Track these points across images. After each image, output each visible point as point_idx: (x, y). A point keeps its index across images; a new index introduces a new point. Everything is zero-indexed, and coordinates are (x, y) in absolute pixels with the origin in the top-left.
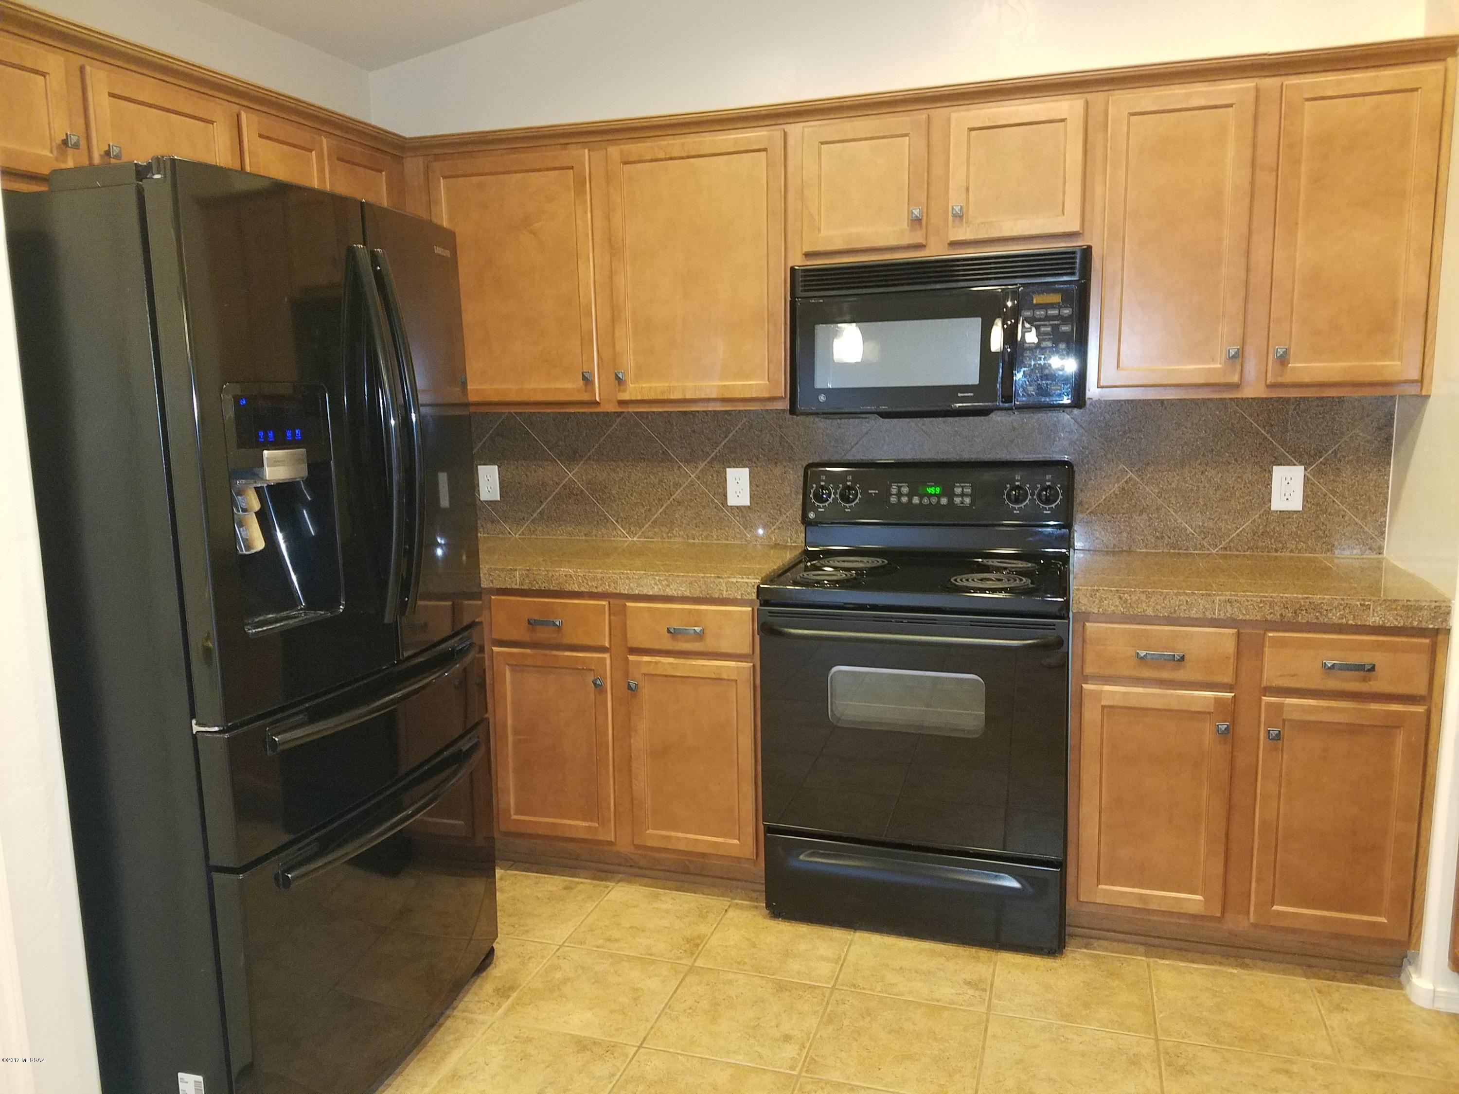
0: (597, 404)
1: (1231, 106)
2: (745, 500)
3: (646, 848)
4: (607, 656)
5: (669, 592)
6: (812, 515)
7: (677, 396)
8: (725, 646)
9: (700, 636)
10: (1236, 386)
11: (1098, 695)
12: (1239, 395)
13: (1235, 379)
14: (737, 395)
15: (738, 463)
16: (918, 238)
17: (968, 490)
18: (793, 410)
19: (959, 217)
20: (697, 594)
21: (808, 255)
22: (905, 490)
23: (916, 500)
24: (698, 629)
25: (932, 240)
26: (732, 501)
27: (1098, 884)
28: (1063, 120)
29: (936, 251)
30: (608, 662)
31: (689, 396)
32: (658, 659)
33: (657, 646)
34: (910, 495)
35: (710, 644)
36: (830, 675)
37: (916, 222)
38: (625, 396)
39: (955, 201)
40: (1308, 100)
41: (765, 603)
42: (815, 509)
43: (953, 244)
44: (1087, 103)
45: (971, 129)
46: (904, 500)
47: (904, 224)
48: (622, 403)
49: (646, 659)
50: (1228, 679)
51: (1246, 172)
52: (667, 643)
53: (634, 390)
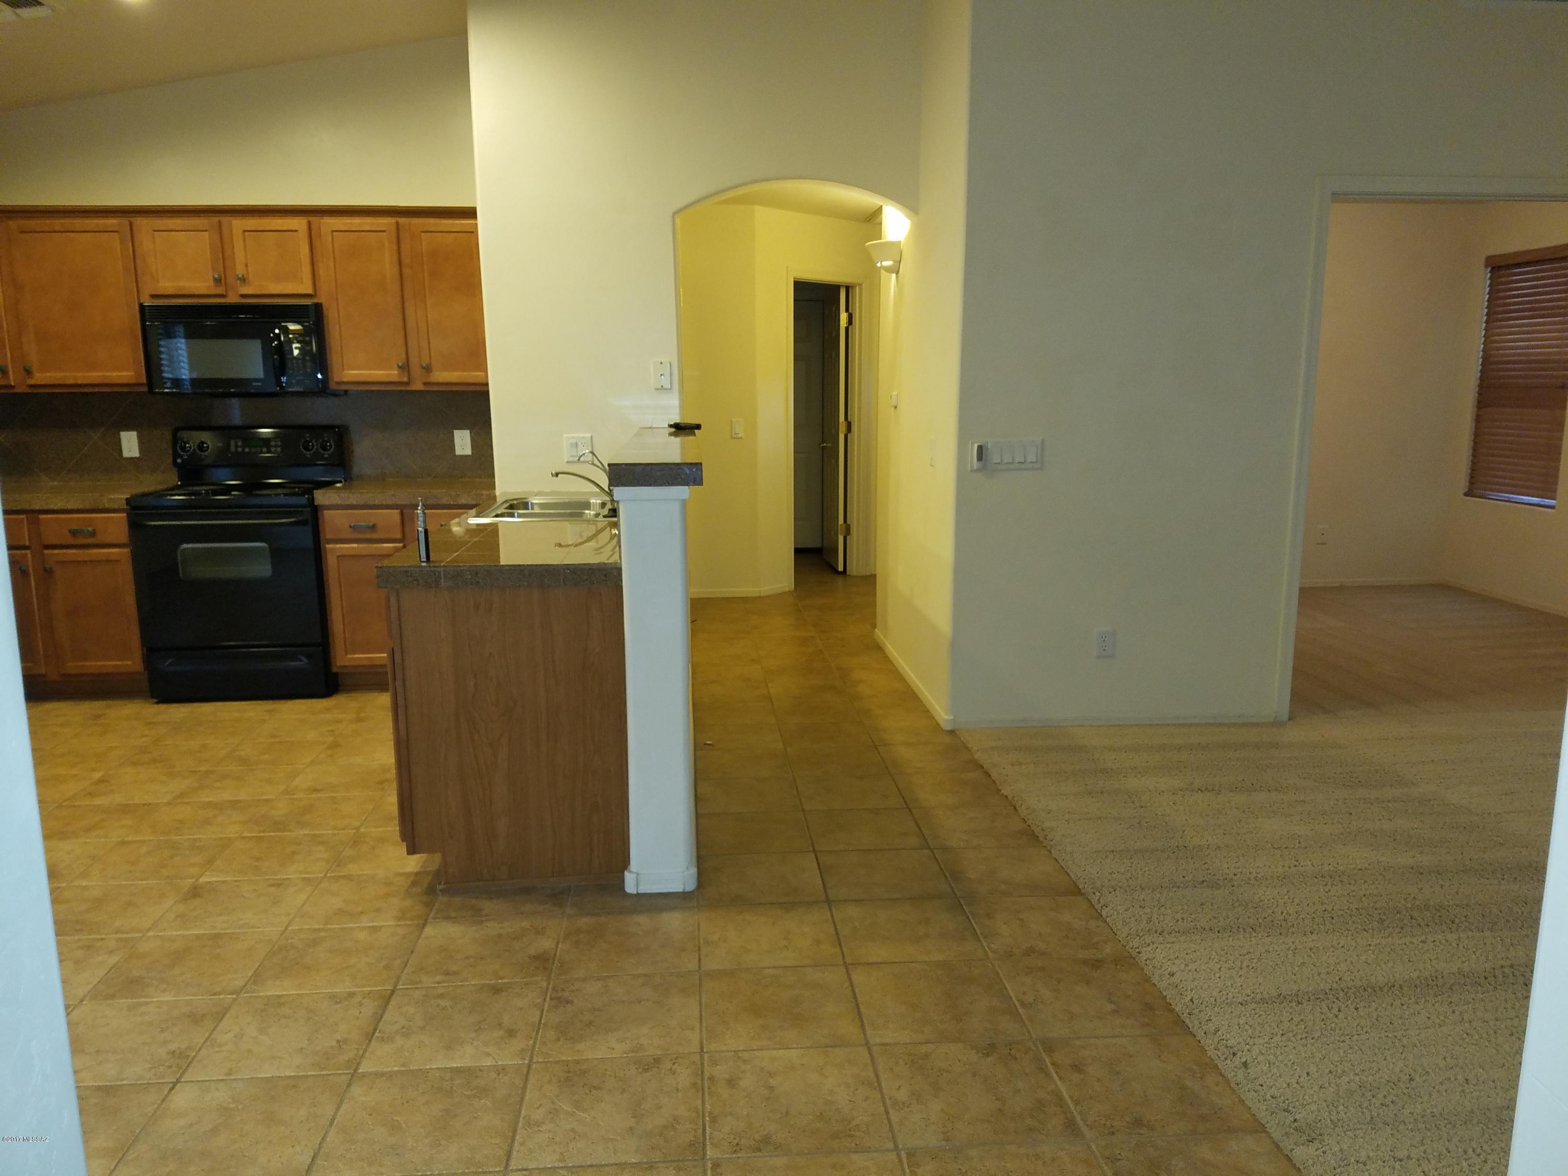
0: (13, 387)
1: (384, 231)
2: (136, 453)
3: (69, 675)
4: (28, 552)
5: (69, 507)
6: (179, 461)
7: (71, 381)
8: (110, 539)
9: (93, 534)
10: (408, 384)
11: (333, 550)
12: (409, 389)
13: (405, 379)
14: (116, 382)
15: (128, 428)
16: (220, 291)
17: (279, 443)
18: (151, 391)
19: (243, 280)
20: (88, 507)
21: (154, 296)
22: (240, 443)
23: (247, 450)
24: (90, 529)
25: (230, 293)
26: (126, 454)
27: (346, 654)
28: (296, 231)
29: (232, 299)
30: (30, 556)
31: (79, 382)
32: (65, 551)
33: (63, 542)
34: (243, 447)
35: (100, 538)
36: (179, 552)
37: (218, 281)
38: (32, 382)
39: (240, 271)
40: (423, 232)
41: (133, 508)
42: (181, 457)
43: (243, 296)
44: (309, 223)
45: (245, 231)
46: (240, 449)
47: (212, 283)
48: (32, 386)
49: (56, 551)
50: (399, 536)
51: (396, 269)
52: (71, 541)
53: (41, 377)
